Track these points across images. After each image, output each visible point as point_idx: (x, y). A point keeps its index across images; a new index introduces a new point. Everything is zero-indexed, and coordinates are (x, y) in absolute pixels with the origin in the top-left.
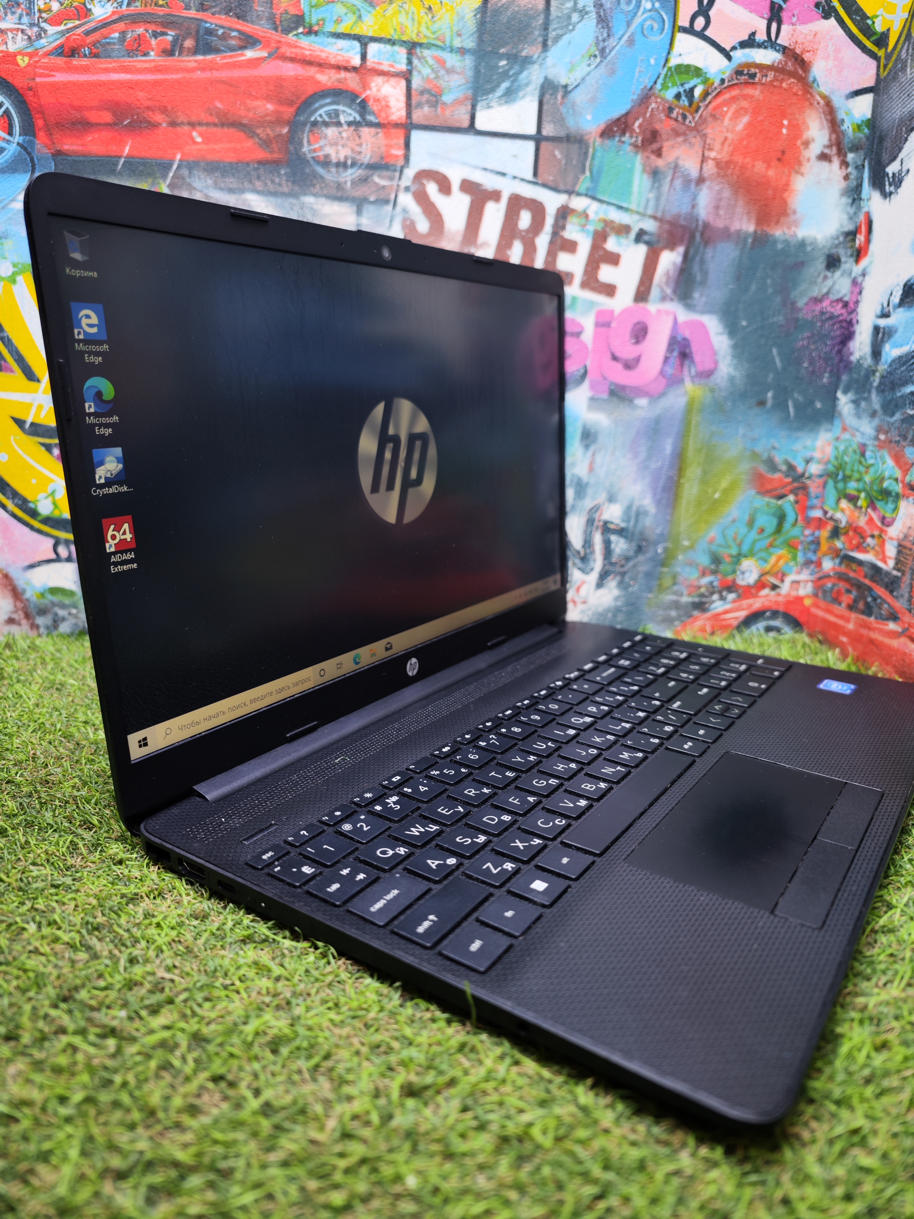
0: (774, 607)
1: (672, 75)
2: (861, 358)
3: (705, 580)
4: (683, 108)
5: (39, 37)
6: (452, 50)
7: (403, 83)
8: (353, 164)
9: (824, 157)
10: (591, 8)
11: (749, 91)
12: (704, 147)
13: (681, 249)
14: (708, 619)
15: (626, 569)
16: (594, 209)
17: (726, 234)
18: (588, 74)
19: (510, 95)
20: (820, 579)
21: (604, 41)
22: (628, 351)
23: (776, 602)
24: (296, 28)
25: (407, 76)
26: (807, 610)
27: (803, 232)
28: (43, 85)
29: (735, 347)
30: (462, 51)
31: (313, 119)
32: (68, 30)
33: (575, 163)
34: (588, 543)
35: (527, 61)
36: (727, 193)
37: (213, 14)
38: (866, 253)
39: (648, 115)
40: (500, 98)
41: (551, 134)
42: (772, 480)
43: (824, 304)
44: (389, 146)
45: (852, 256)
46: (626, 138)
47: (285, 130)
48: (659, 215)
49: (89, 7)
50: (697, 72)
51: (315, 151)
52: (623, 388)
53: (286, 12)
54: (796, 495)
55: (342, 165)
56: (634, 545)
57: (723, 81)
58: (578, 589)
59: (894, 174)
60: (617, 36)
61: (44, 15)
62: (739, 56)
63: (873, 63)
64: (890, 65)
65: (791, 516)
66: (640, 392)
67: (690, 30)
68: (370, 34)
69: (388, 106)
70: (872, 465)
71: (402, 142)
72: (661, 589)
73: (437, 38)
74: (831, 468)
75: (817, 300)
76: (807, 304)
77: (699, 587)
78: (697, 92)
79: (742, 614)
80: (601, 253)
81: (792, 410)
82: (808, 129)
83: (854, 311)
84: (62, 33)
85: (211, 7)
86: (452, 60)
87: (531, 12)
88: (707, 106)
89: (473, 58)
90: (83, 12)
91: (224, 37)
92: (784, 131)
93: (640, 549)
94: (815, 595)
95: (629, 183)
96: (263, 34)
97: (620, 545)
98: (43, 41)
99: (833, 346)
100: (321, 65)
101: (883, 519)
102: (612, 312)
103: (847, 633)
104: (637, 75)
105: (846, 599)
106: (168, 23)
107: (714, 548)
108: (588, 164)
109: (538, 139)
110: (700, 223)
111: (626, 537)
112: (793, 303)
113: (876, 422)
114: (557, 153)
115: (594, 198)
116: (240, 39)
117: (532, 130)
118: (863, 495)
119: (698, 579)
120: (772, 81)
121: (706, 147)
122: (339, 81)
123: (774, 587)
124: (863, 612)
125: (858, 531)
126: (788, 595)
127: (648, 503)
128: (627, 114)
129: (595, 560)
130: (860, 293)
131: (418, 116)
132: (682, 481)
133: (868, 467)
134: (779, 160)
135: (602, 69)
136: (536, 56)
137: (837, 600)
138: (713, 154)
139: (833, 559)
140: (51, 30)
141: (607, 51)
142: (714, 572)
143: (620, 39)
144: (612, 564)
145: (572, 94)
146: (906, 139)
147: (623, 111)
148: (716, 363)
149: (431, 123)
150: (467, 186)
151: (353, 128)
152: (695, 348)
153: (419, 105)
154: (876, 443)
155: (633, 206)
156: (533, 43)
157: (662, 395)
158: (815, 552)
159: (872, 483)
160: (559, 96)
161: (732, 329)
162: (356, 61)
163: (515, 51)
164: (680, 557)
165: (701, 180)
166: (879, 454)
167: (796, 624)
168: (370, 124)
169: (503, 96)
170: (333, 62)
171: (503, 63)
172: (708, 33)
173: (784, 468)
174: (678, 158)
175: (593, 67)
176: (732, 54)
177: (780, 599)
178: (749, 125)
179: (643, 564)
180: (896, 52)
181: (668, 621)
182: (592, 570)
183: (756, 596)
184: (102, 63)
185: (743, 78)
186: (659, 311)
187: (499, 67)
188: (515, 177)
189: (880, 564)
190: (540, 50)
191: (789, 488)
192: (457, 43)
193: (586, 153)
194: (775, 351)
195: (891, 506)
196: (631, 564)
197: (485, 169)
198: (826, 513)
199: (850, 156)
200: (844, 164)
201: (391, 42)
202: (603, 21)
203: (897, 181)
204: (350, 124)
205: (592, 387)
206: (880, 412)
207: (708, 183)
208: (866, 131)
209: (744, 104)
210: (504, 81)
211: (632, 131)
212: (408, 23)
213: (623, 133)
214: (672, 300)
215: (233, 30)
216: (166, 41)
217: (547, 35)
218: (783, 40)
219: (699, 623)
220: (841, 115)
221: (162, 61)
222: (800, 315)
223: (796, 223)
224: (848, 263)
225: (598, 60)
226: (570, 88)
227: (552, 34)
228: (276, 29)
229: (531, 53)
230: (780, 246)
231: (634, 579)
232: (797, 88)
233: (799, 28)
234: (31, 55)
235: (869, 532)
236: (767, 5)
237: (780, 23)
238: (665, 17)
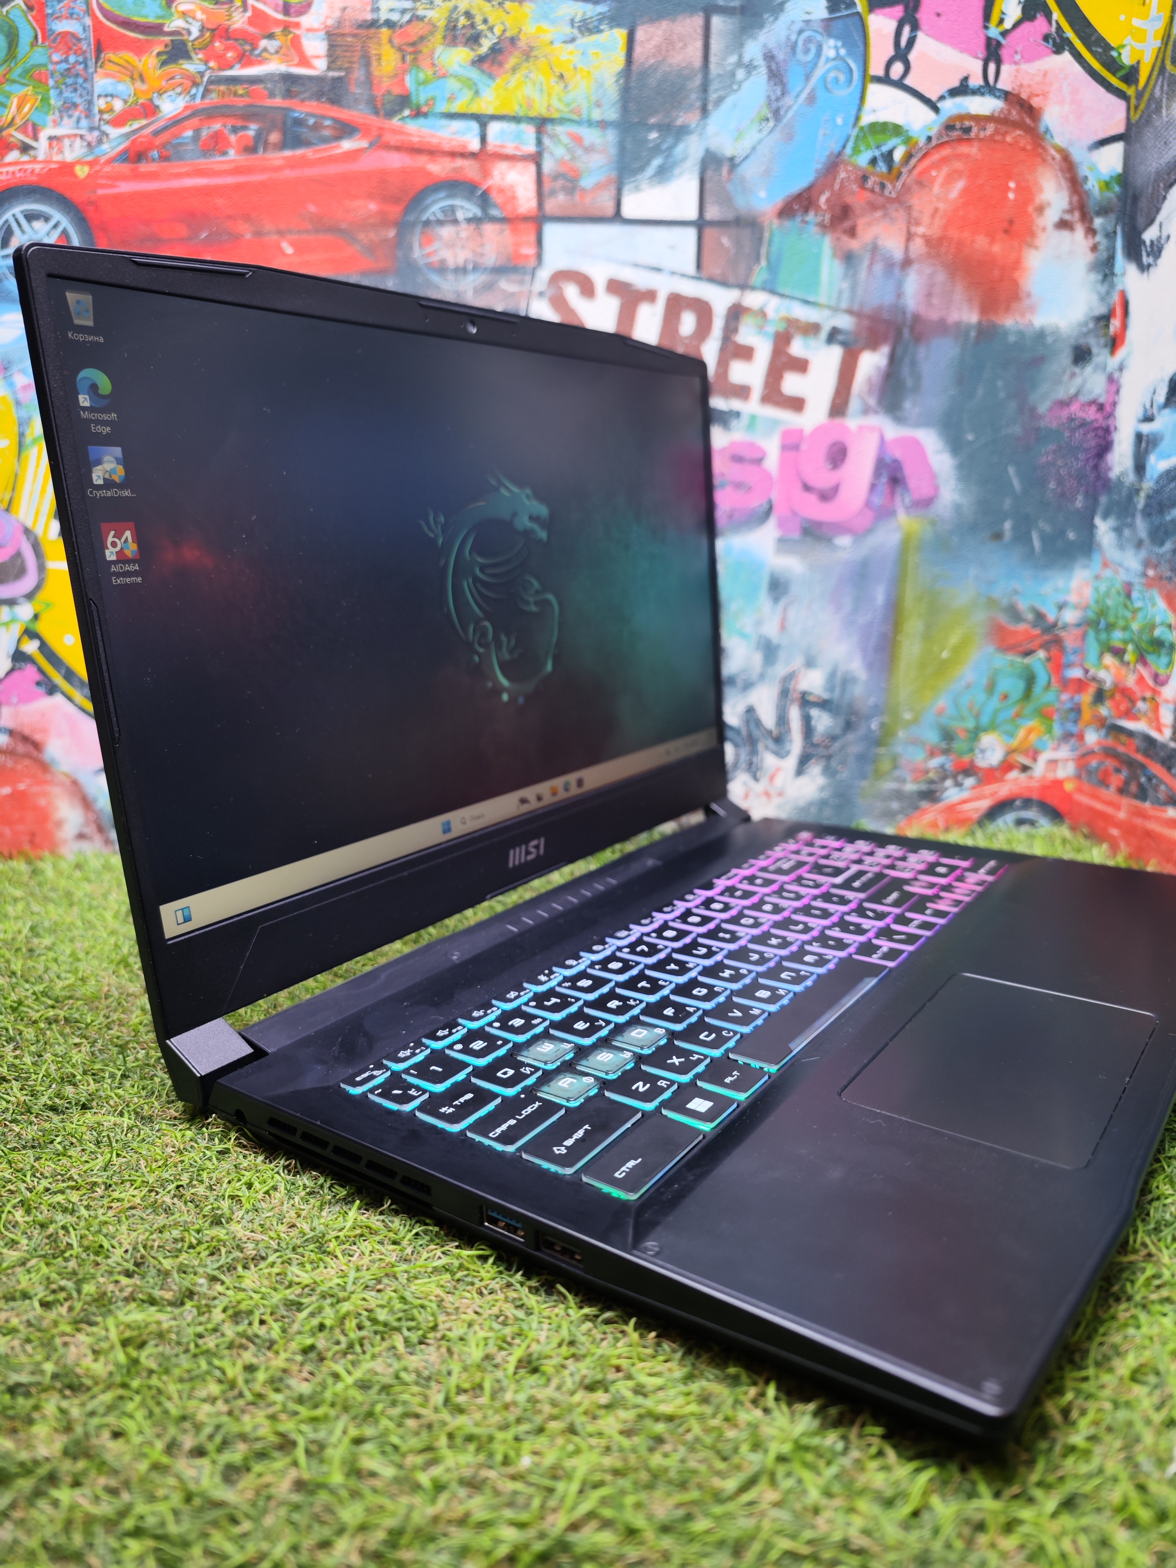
0: (1026, 794)
1: (864, 136)
2: (1123, 474)
3: (935, 762)
4: (881, 175)
5: (100, 142)
6: (590, 123)
7: (532, 168)
8: (476, 268)
9: (1063, 225)
10: (760, 62)
11: (964, 149)
12: (909, 223)
13: (885, 350)
14: (942, 811)
15: (832, 750)
16: (773, 306)
17: (942, 327)
18: (760, 142)
19: (663, 174)
20: (1084, 756)
21: (778, 100)
22: (823, 478)
23: (1029, 789)
24: (401, 110)
25: (536, 159)
26: (1068, 797)
27: (1040, 320)
28: (106, 197)
29: (960, 467)
30: (603, 125)
31: (424, 218)
32: (134, 132)
33: (747, 251)
34: (782, 720)
35: (682, 132)
36: (941, 277)
37: (303, 101)
38: (1122, 341)
39: (837, 187)
40: (651, 178)
41: (717, 218)
42: (1016, 632)
43: (1074, 408)
44: (517, 245)
45: (1106, 346)
46: (811, 217)
47: (392, 233)
48: (856, 307)
49: (157, 102)
50: (896, 130)
51: (429, 255)
52: (819, 525)
53: (388, 92)
54: (1048, 650)
55: (461, 270)
56: (841, 722)
57: (929, 139)
58: (772, 778)
59: (1152, 242)
60: (794, 94)
61: (106, 116)
62: (950, 107)
63: (1121, 105)
64: (1142, 106)
65: (1042, 677)
66: (841, 528)
67: (885, 80)
68: (490, 111)
69: (514, 198)
70: (1140, 609)
71: (532, 238)
72: (879, 775)
73: (572, 111)
74: (1091, 615)
75: (1063, 404)
76: (1050, 410)
77: (927, 772)
78: (898, 155)
79: (985, 804)
80: (784, 359)
81: (1037, 543)
82: (1041, 190)
83: (1110, 415)
84: (127, 135)
85: (300, 93)
86: (591, 136)
87: (685, 72)
88: (910, 171)
89: (616, 132)
90: (150, 110)
91: (317, 127)
92: (1011, 196)
93: (849, 726)
94: (1078, 777)
95: (816, 272)
96: (361, 121)
97: (823, 722)
98: (105, 147)
99: (1087, 460)
100: (433, 152)
101: (1156, 677)
102: (801, 432)
103: (1118, 824)
104: (820, 138)
105: (1116, 780)
106: (249, 115)
107: (944, 721)
108: (763, 251)
109: (701, 224)
110: (909, 316)
111: (830, 711)
112: (1033, 410)
113: (1143, 553)
115: (773, 292)
116: (334, 128)
117: (692, 213)
118: (1130, 647)
119: (925, 761)
120: (992, 136)
121: (912, 221)
122: (456, 170)
123: (1025, 768)
124: (1136, 797)
125: (1126, 693)
126: (1044, 777)
127: (857, 667)
128: (810, 188)
129: (791, 741)
130: (1117, 392)
131: (551, 206)
132: (899, 638)
133: (1135, 612)
134: (1006, 231)
135: (777, 135)
136: (693, 125)
137: (1104, 782)
138: (921, 230)
139: (1098, 730)
140: (114, 132)
141: (782, 112)
142: (946, 752)
143: (797, 96)
144: (814, 745)
145: (740, 168)
146: (1165, 198)
147: (805, 185)
148: (936, 489)
149: (569, 213)
150: (616, 287)
151: (473, 226)
152: (909, 471)
153: (553, 193)
154: (1144, 580)
155: (822, 299)
156: (689, 109)
157: (869, 531)
158: (1075, 722)
159: (1141, 631)
160: (725, 170)
161: (955, 444)
162: (474, 145)
163: (667, 120)
164: (901, 734)
165: (907, 263)
166: (1147, 595)
167: (1055, 815)
168: (494, 220)
169: (654, 175)
170: (446, 147)
171: (653, 135)
172: (908, 81)
173: (1030, 616)
174: (876, 238)
175: (765, 133)
176: (939, 105)
177: (1034, 784)
178: (965, 191)
179: (853, 744)
180: (1149, 90)
181: (890, 815)
182: (788, 753)
183: (1001, 780)
184: (174, 167)
185: (955, 134)
186: (861, 428)
187: (648, 141)
188: (673, 273)
189: (1154, 734)
190: (698, 117)
191: (1038, 641)
192: (596, 115)
193: (760, 239)
194: (1011, 470)
195: (1164, 660)
196: (837, 745)
197: (636, 265)
198: (1087, 671)
199: (1098, 222)
200: (1091, 231)
201: (516, 119)
202: (776, 76)
203: (1156, 250)
204: (469, 221)
205: (781, 525)
206: (1147, 541)
207: (915, 266)
208: (1117, 189)
209: (958, 165)
210: (654, 157)
211: (818, 208)
212: (535, 96)
213: (806, 210)
214: (876, 412)
215: (324, 117)
216: (247, 136)
217: (706, 98)
218: (1004, 84)
219: (929, 817)
220: (1083, 171)
221: (243, 159)
222: (1042, 424)
223: (1032, 309)
224: (1101, 355)
225: (771, 124)
226: (737, 161)
227: (713, 96)
228: (377, 113)
229: (687, 122)
230: (1012, 339)
231: (843, 762)
232: (1025, 142)
233: (1024, 67)
234: (91, 164)
235: (1139, 694)
236: (982, 42)
237: (999, 63)
238: (853, 65)
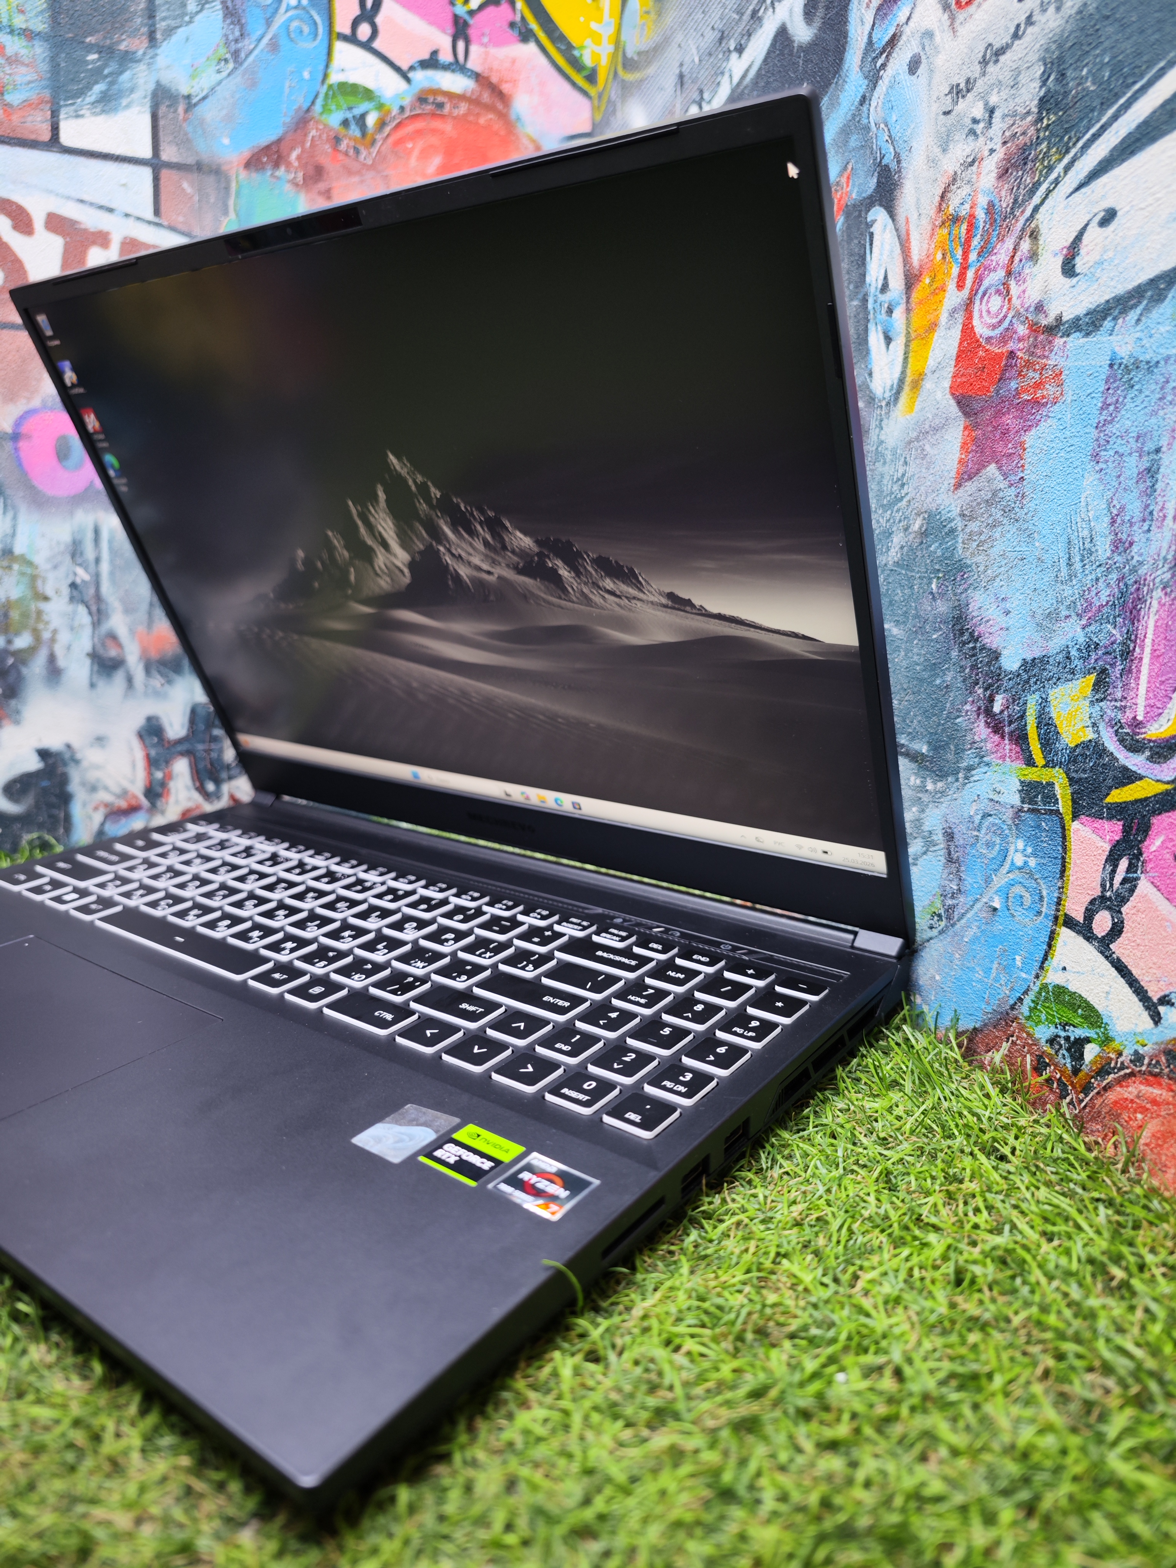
1: (334, 96)
4: (355, 140)
6: (12, 31)
11: (438, 124)
18: (220, 83)
19: (108, 102)
21: (236, 41)
30: (28, 34)
33: (212, 200)
35: (127, 58)
39: (308, 144)
40: (93, 103)
41: (174, 160)
46: (281, 172)
50: (368, 94)
57: (402, 109)
60: (254, 37)
62: (421, 79)
63: (587, 104)
67: (352, 39)
78: (371, 120)
86: (14, 45)
88: (385, 139)
89: (45, 44)
104: (287, 90)
108: (231, 202)
109: (156, 165)
114: (185, 185)
117: (146, 152)
120: (465, 115)
128: (279, 141)
135: (237, 79)
136: (140, 52)
141: (243, 55)
143: (259, 40)
145: (198, 110)
147: (273, 137)
150: (55, 223)
156: (134, 34)
160: (181, 109)
163: (108, 42)
169: (97, 102)
171: (93, 57)
172: (376, 45)
175: (224, 74)
176: (411, 75)
180: (606, 91)
185: (429, 108)
187: (87, 63)
188: (127, 215)
190: (145, 44)
192: (19, 22)
193: (227, 188)
197: (82, 201)
202: (232, 14)
209: (434, 140)
210: (96, 82)
211: (289, 165)
213: (276, 165)
217: (154, 25)
218: (474, 63)
225: (231, 65)
226: (194, 101)
227: (161, 25)
229: (133, 48)
232: (498, 126)
233: (494, 51)
236: (449, 18)
237: (468, 43)
238: (317, 18)
